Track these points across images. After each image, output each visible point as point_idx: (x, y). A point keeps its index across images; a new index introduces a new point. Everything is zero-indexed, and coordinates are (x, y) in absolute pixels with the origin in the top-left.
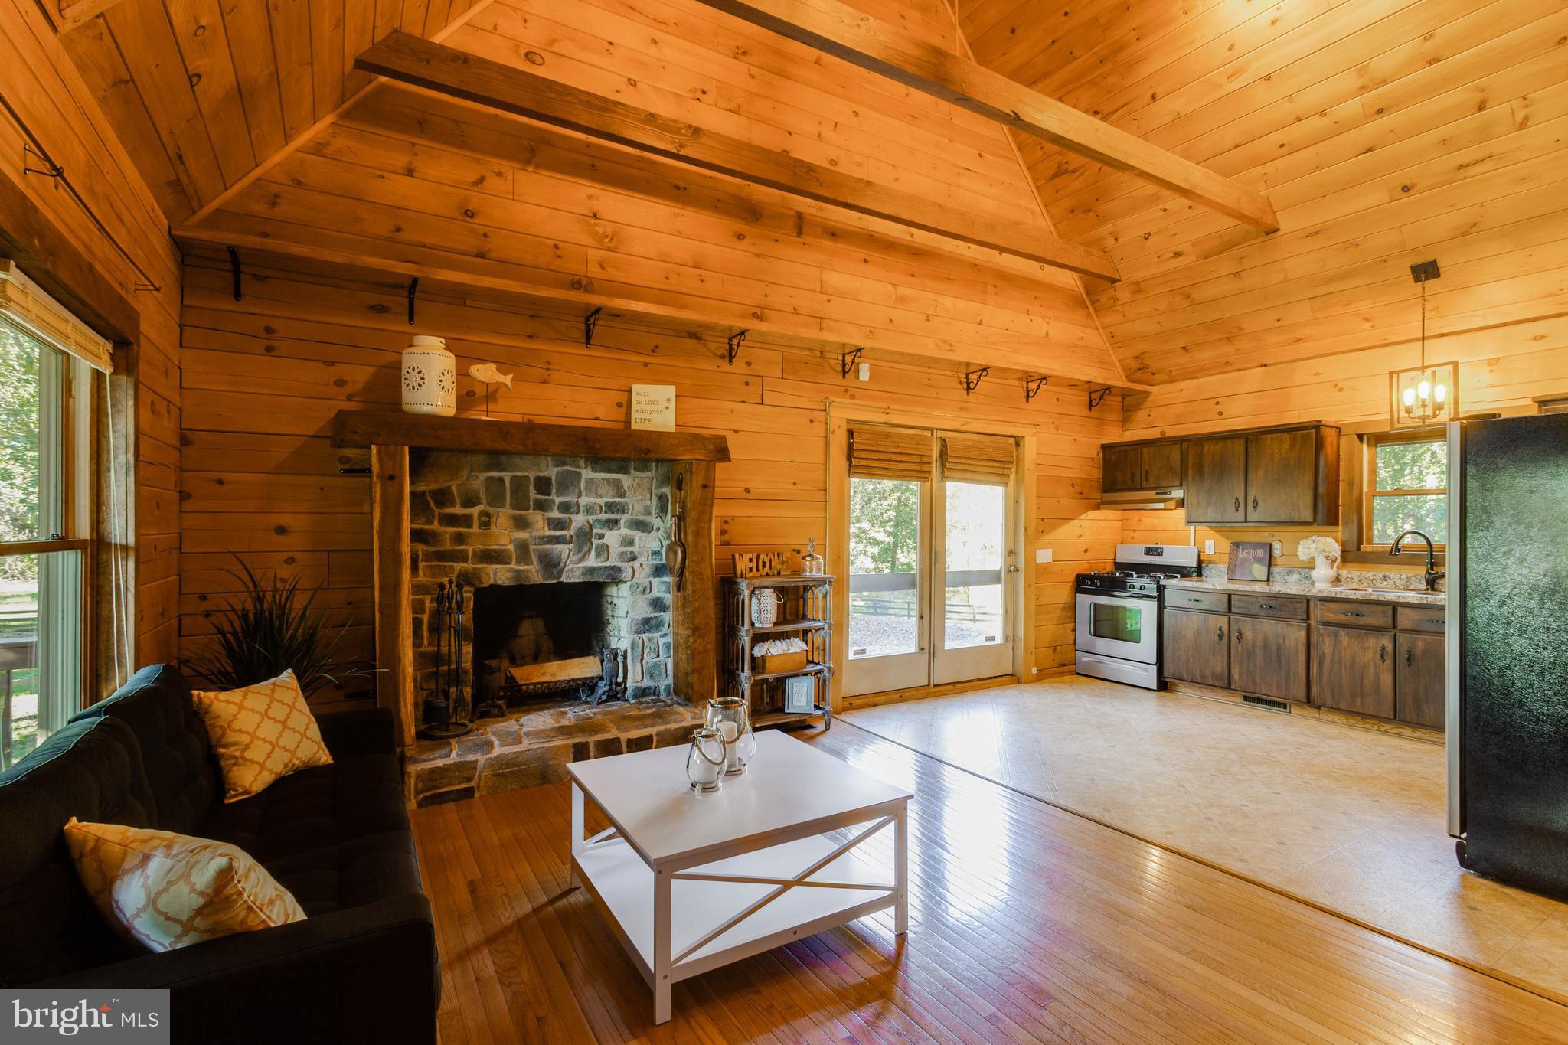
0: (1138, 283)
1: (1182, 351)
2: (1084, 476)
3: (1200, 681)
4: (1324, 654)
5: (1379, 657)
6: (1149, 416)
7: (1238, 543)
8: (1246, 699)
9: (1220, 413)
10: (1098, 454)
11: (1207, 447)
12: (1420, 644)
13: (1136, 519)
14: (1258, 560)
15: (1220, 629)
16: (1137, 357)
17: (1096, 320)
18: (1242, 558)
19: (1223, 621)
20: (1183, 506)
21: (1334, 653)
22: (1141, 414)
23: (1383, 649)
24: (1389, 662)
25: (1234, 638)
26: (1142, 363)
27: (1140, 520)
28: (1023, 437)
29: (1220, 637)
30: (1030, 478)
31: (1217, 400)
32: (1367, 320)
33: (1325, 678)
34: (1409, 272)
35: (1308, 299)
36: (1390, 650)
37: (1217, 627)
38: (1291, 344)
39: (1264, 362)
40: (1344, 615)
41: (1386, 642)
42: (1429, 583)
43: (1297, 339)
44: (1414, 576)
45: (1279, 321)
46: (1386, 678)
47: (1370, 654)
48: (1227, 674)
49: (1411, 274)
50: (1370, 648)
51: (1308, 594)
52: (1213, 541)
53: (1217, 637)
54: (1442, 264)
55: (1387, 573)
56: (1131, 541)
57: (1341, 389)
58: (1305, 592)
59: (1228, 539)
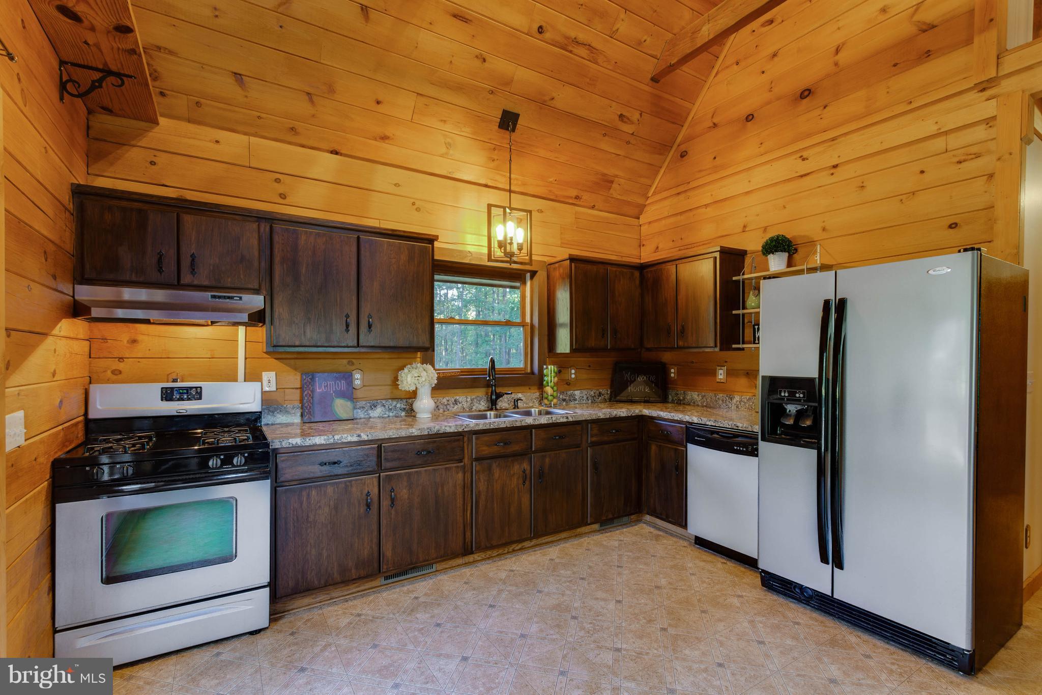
2: (56, 239)
3: (338, 579)
4: (479, 492)
5: (521, 481)
7: (311, 374)
8: (387, 578)
9: (283, 196)
11: (303, 237)
12: (547, 460)
13: (124, 338)
14: (341, 394)
15: (368, 494)
18: (320, 393)
19: (370, 483)
20: (264, 323)
21: (488, 488)
22: (136, 155)
23: (524, 471)
24: (527, 483)
25: (385, 503)
27: (134, 341)
29: (368, 506)
31: (278, 176)
32: (449, 145)
33: (480, 518)
34: (499, 114)
35: (417, 93)
36: (528, 472)
37: (362, 494)
38: (376, 139)
39: (337, 148)
40: (495, 447)
41: (526, 465)
42: (493, 404)
43: (383, 136)
44: (476, 398)
45: (378, 103)
46: (525, 500)
47: (515, 480)
48: (376, 554)
49: (500, 117)
50: (515, 474)
51: (465, 430)
52: (275, 373)
53: (363, 509)
54: (520, 121)
55: (458, 398)
56: (115, 377)
57: (418, 209)
58: (464, 427)
59: (296, 369)
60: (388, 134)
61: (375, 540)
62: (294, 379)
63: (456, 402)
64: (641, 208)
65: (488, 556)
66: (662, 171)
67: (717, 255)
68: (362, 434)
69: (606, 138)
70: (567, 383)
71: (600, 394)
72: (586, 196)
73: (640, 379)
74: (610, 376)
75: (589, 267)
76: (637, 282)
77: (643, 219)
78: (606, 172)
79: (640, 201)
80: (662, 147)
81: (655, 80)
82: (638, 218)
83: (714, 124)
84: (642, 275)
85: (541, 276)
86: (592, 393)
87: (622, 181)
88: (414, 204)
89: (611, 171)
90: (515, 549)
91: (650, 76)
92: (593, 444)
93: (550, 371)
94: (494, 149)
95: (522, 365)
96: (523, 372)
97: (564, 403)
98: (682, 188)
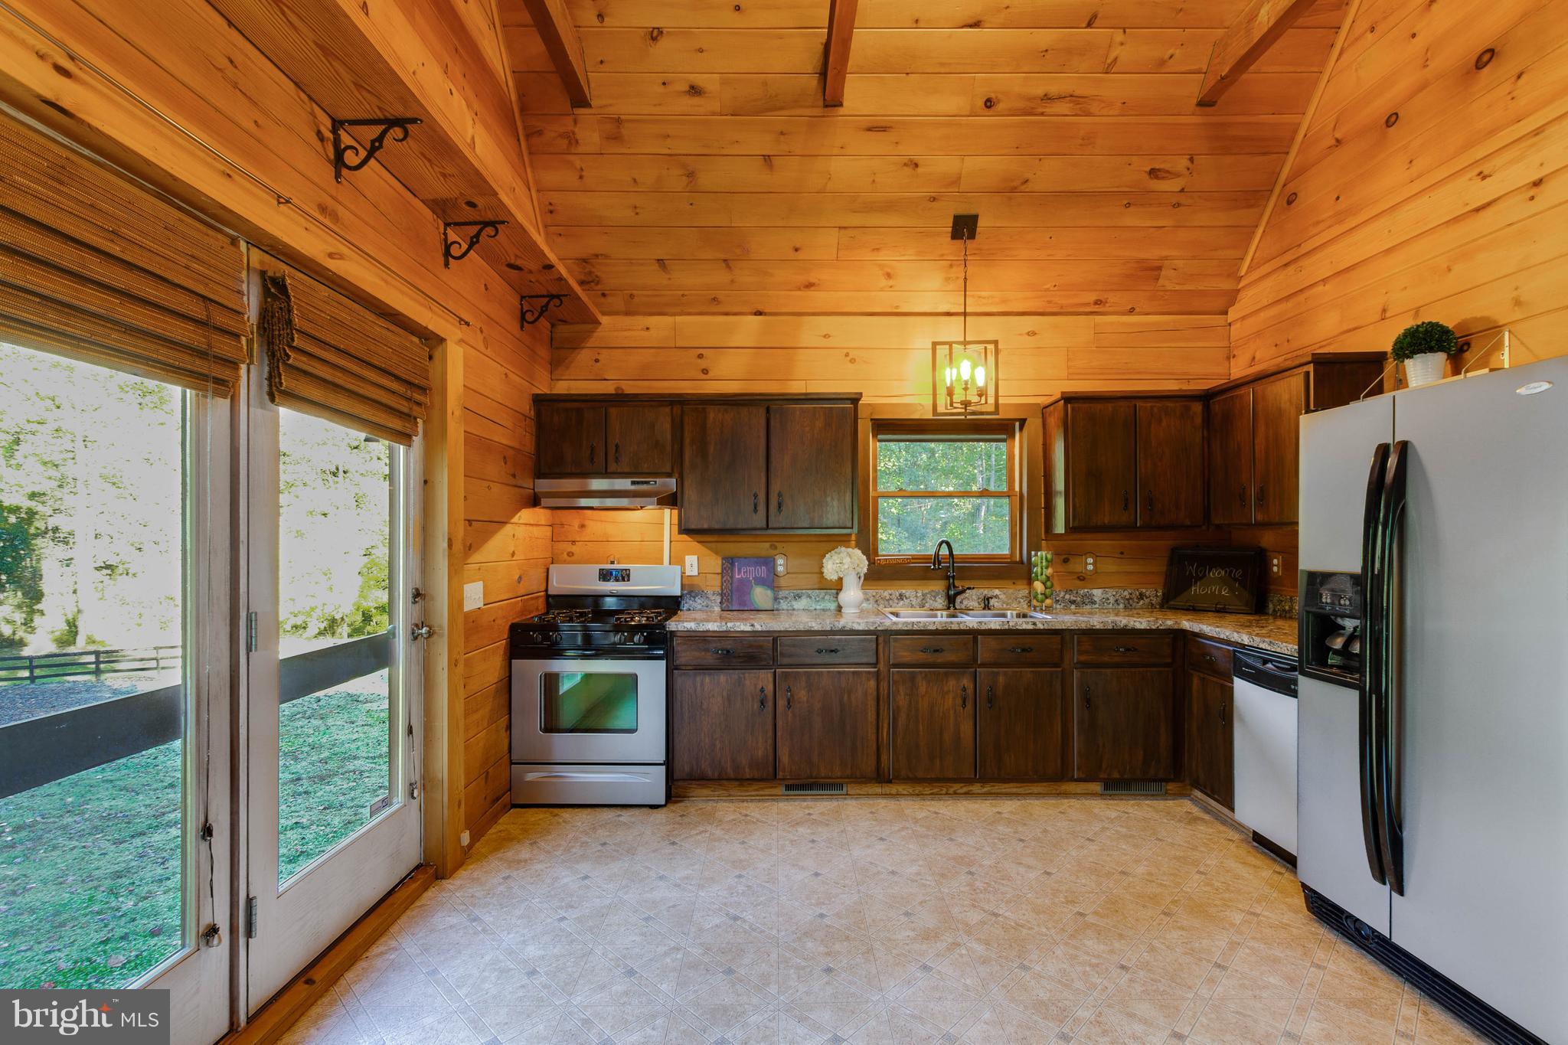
0: (618, 121)
1: (656, 267)
2: (515, 445)
3: (732, 776)
4: (898, 707)
5: (959, 701)
6: (597, 361)
7: (732, 559)
8: (789, 788)
9: (705, 371)
10: (530, 410)
11: (712, 415)
12: (1001, 679)
13: (576, 524)
14: (761, 582)
15: (762, 690)
16: (585, 261)
17: (529, 170)
18: (739, 579)
19: (765, 679)
20: (673, 505)
21: (910, 704)
22: (584, 357)
24: (969, 706)
25: (781, 703)
26: (590, 273)
27: (583, 526)
28: (445, 340)
29: (762, 702)
30: (455, 431)
31: (700, 351)
32: (889, 276)
33: (899, 740)
34: (950, 222)
35: (839, 227)
36: (970, 691)
37: (756, 688)
38: (800, 289)
39: (760, 308)
40: (921, 653)
41: (966, 682)
42: (951, 600)
43: (807, 284)
44: (929, 593)
45: (796, 250)
46: (967, 728)
47: (951, 700)
48: (771, 758)
49: (951, 225)
50: (949, 691)
51: (879, 628)
52: (696, 557)
53: (756, 705)
54: (982, 223)
55: (904, 591)
56: (569, 559)
57: (853, 361)
58: (877, 625)
59: (717, 553)
60: (812, 280)
61: (770, 741)
62: (715, 564)
63: (901, 597)
64: (1232, 297)
65: (917, 792)
66: (1260, 231)
67: (1311, 368)
68: (756, 624)
69: (1131, 209)
70: (1078, 578)
71: (1141, 596)
72: (1112, 298)
73: (1215, 574)
74: (1164, 569)
75: (1099, 406)
76: (1198, 420)
77: (1233, 314)
78: (1143, 255)
79: (1226, 285)
80: (1252, 198)
81: (1206, 103)
82: (1226, 313)
83: (1338, 141)
84: (1207, 408)
85: (1034, 424)
86: (1126, 593)
87: (1180, 263)
88: (847, 355)
89: (1152, 253)
90: (958, 792)
91: (1195, 101)
92: (1084, 665)
93: (1041, 557)
94: (951, 266)
95: (1006, 551)
96: (1009, 560)
97: (1073, 607)
98: (1291, 256)
